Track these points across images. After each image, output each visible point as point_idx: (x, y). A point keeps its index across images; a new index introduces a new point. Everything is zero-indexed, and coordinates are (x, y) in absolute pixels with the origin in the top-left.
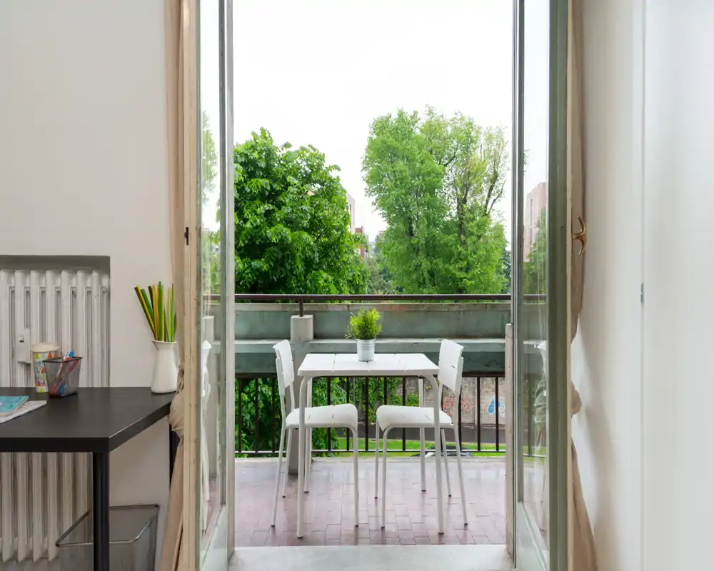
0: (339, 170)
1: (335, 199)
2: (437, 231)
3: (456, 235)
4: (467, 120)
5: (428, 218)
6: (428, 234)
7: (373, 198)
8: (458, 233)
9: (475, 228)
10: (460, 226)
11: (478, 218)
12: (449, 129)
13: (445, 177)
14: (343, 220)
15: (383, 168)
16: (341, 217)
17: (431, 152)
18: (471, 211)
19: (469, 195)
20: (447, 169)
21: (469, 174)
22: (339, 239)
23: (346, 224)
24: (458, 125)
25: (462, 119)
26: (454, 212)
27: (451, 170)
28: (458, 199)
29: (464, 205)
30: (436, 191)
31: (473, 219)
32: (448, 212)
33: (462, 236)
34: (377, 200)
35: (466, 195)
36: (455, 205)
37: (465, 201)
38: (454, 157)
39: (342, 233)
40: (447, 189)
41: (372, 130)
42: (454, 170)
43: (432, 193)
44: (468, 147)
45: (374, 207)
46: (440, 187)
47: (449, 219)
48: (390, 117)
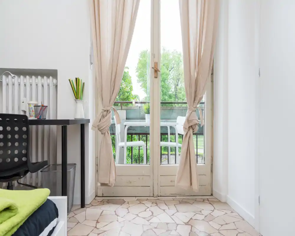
0: (128, 69)
1: (127, 80)
2: (166, 97)
3: (174, 99)
4: (178, 53)
5: (163, 92)
6: (163, 98)
7: (140, 84)
8: (175, 98)
9: (182, 96)
10: (176, 95)
11: (183, 92)
12: (171, 57)
13: (170, 76)
14: (129, 89)
15: (144, 71)
16: (129, 87)
17: (164, 65)
18: (180, 89)
19: (179, 83)
20: (170, 72)
21: (179, 74)
22: (128, 96)
23: (131, 90)
24: (175, 55)
25: (177, 52)
26: (173, 90)
27: (172, 73)
28: (175, 84)
29: (177, 87)
30: (166, 81)
31: (181, 93)
32: (171, 90)
33: (176, 99)
34: (142, 84)
35: (178, 83)
36: (174, 87)
37: (177, 85)
38: (173, 67)
39: (130, 94)
40: (170, 80)
41: (140, 56)
42: (173, 73)
43: (164, 82)
44: (179, 64)
45: (141, 87)
46: (167, 80)
47: (171, 92)
48: (147, 50)
